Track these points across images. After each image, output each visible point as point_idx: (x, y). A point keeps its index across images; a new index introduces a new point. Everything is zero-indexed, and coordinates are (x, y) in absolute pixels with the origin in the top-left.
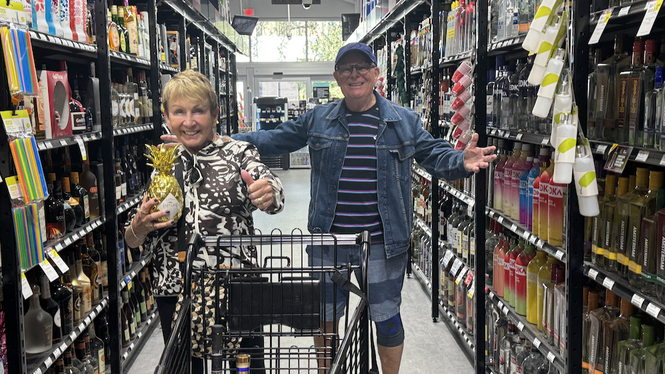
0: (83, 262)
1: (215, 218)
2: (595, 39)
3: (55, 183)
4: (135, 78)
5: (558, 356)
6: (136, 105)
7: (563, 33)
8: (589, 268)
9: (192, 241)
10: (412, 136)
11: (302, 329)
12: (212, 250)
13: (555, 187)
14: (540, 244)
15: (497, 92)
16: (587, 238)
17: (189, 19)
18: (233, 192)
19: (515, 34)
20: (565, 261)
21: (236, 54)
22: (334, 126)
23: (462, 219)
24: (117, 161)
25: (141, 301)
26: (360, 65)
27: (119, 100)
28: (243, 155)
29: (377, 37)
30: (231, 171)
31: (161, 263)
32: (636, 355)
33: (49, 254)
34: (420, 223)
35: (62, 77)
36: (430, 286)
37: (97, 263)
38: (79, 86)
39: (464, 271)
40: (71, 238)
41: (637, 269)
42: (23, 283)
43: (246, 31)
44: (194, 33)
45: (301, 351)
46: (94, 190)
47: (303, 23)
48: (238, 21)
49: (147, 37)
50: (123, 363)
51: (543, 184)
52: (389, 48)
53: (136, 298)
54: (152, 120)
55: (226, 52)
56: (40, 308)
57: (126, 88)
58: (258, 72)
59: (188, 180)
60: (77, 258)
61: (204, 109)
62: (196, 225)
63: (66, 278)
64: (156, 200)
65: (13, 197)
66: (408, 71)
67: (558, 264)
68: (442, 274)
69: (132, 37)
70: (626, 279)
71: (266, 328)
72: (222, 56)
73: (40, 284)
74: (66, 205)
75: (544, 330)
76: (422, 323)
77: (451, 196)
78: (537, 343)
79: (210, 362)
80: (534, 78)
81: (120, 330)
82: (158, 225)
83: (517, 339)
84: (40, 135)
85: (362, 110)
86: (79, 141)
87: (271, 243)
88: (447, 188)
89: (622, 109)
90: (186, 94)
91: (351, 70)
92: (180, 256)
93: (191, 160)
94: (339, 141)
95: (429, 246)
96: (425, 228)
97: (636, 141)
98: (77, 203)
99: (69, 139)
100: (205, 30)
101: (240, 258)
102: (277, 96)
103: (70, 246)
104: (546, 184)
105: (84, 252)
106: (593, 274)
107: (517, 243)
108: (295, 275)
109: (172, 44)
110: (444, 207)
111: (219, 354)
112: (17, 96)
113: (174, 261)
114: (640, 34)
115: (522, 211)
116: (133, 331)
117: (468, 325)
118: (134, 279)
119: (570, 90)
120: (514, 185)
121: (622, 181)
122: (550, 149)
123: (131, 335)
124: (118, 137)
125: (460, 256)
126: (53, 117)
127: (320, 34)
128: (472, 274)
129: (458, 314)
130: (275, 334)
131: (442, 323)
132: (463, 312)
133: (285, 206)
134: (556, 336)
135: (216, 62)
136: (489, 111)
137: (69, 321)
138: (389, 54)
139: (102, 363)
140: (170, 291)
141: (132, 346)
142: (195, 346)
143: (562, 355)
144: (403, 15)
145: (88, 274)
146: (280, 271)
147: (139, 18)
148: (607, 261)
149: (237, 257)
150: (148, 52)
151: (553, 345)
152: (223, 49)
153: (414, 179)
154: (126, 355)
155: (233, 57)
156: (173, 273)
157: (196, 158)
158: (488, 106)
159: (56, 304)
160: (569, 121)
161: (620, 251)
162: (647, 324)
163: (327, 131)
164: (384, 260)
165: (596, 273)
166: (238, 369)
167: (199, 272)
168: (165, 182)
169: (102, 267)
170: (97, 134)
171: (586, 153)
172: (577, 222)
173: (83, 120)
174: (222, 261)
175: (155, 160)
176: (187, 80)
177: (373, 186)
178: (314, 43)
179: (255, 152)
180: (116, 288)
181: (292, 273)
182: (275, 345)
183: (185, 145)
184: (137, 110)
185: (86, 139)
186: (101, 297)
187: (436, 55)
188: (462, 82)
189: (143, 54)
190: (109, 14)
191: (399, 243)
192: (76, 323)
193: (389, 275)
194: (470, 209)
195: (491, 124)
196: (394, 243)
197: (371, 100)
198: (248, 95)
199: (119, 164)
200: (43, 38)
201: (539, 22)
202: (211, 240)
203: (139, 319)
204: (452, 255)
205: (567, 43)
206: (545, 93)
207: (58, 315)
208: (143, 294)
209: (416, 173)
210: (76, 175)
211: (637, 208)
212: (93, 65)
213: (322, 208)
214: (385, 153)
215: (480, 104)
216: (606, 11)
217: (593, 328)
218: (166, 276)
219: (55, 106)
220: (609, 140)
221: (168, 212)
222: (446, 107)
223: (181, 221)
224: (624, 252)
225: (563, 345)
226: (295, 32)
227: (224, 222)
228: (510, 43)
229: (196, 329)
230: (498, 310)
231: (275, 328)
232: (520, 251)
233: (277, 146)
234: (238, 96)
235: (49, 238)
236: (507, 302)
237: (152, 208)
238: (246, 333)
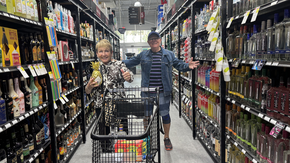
0: (73, 99)
1: (112, 84)
2: (228, 26)
3: (64, 75)
4: (89, 45)
5: (218, 125)
6: (89, 53)
7: (218, 25)
8: (227, 97)
9: (105, 90)
10: (172, 59)
11: (139, 116)
12: (112, 93)
13: (216, 74)
14: (212, 91)
15: (198, 46)
16: (226, 89)
17: (105, 28)
18: (118, 76)
19: (204, 28)
20: (220, 96)
21: (120, 39)
22: (148, 57)
23: (188, 86)
24: (83, 70)
25: (91, 112)
26: (156, 38)
27: (84, 51)
28: (120, 65)
29: (162, 33)
30: (117, 70)
31: (96, 98)
32: (243, 124)
33: (63, 96)
34: (175, 88)
35: (66, 43)
36: (178, 107)
37: (78, 100)
38: (72, 46)
39: (189, 101)
40: (69, 92)
41: (243, 97)
42: (54, 104)
43: (123, 33)
44: (107, 33)
45: (139, 123)
46: (76, 78)
47: (140, 31)
48: (120, 30)
49: (92, 33)
50: (86, 130)
51: (213, 73)
52: (165, 36)
53: (90, 111)
54: (94, 58)
55: (117, 39)
56: (60, 113)
57: (86, 48)
58: (126, 46)
59: (104, 72)
60: (72, 98)
61: (109, 50)
62: (107, 86)
63: (68, 104)
64: (94, 78)
65: (51, 78)
66: (171, 43)
67: (218, 97)
68: (182, 103)
69: (88, 33)
70: (239, 100)
71: (128, 116)
72: (115, 40)
73: (60, 106)
74: (68, 82)
75: (213, 118)
76: (176, 118)
77: (184, 79)
78: (211, 122)
79: (111, 127)
80: (210, 39)
81: (85, 120)
82: (95, 86)
83: (205, 121)
84: (59, 60)
85: (156, 52)
86: (72, 63)
87: (129, 91)
88: (183, 77)
89: (237, 48)
90: (103, 46)
91: (153, 39)
92: (101, 96)
93: (105, 67)
94: (150, 61)
95: (178, 95)
96: (177, 90)
97: (242, 57)
98: (71, 81)
99: (68, 62)
100: (110, 32)
101: (120, 95)
102: (132, 53)
103: (69, 94)
104: (214, 73)
105: (74, 96)
106: (229, 99)
107: (205, 92)
108: (137, 100)
109: (100, 35)
110: (182, 83)
111: (113, 124)
112: (52, 47)
113: (100, 97)
114: (242, 23)
115: (206, 82)
116: (89, 121)
117: (190, 118)
118: (89, 105)
119: (221, 43)
120: (204, 74)
121: (237, 70)
122: (215, 62)
123: (89, 122)
124: (83, 62)
125: (188, 97)
126: (63, 55)
127: (145, 34)
128: (191, 102)
129: (187, 115)
130: (131, 118)
131: (182, 118)
132: (189, 114)
133: (134, 80)
134: (217, 119)
135: (114, 42)
136: (196, 52)
137: (69, 117)
138: (165, 38)
139: (80, 130)
140: (99, 106)
141: (89, 125)
142: (107, 123)
143: (219, 125)
144: (169, 26)
145: (75, 103)
146: (132, 99)
147: (90, 27)
148: (233, 95)
149: (119, 95)
150: (93, 37)
151: (216, 122)
152: (115, 38)
153: (173, 75)
154: (87, 128)
155: (119, 41)
156: (100, 101)
157: (106, 66)
158: (195, 51)
159: (65, 111)
160: (221, 52)
161: (237, 92)
162: (246, 114)
163: (146, 58)
164: (164, 98)
165: (230, 99)
166: (119, 129)
167: (107, 100)
168: (97, 73)
169: (79, 101)
170: (77, 61)
171: (226, 62)
172: (223, 83)
173: (73, 56)
174: (115, 97)
175: (93, 66)
176: (103, 42)
177: (160, 75)
178: (143, 37)
179: (124, 64)
180: (84, 108)
181: (136, 99)
182: (131, 121)
183: (103, 62)
184: (90, 54)
185: (74, 62)
186: (79, 110)
187: (179, 37)
188: (187, 43)
189: (91, 38)
190: (80, 25)
191: (168, 92)
192: (71, 117)
193: (165, 102)
194: (190, 82)
195: (196, 56)
196: (167, 92)
197: (159, 49)
198: (123, 53)
199: (84, 70)
200: (60, 31)
201: (211, 22)
202: (111, 90)
203: (91, 117)
204: (185, 97)
205: (220, 28)
206: (213, 44)
207: (66, 115)
208: (92, 110)
209: (174, 73)
210: (71, 73)
211: (242, 78)
212: (76, 40)
213: (145, 82)
214: (164, 64)
215: (193, 50)
216: (231, 18)
217: (229, 116)
218: (98, 102)
219: (64, 52)
220: (233, 58)
221: (98, 82)
222: (183, 52)
223: (102, 84)
224: (238, 92)
225: (220, 122)
226: (137, 34)
227: (115, 85)
228: (202, 31)
229: (107, 118)
230: (199, 113)
231: (131, 116)
232: (206, 94)
233: (131, 64)
234: (120, 52)
235: (63, 92)
236: (202, 110)
237: (93, 81)
238: (122, 118)
